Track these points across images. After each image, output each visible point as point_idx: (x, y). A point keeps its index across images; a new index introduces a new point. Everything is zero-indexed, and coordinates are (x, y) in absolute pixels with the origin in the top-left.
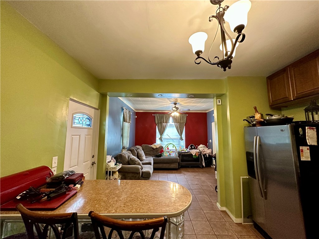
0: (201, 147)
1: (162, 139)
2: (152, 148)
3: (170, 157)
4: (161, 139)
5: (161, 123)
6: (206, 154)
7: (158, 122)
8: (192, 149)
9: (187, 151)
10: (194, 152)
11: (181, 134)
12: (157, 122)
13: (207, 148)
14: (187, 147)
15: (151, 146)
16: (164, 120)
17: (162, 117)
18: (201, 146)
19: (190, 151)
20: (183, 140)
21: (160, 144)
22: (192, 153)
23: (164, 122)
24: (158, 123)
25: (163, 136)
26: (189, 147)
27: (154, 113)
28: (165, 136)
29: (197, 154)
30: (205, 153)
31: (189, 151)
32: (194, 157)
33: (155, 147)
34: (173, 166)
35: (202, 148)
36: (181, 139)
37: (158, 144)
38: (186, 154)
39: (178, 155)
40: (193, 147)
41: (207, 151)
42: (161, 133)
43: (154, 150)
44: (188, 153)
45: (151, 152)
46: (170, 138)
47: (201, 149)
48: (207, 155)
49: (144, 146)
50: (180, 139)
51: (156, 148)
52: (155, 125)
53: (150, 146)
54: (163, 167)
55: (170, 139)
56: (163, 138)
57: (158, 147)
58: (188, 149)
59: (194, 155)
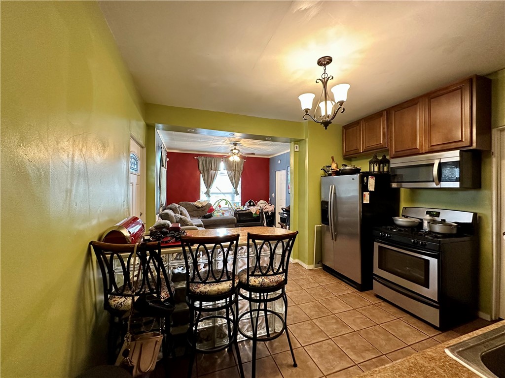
0: (262, 204)
1: (210, 194)
2: (196, 206)
3: (223, 217)
4: (207, 193)
5: (208, 170)
6: (268, 212)
7: (204, 169)
8: (250, 205)
9: (244, 209)
10: (254, 210)
11: (236, 187)
12: (201, 168)
13: (269, 204)
14: (243, 204)
15: (194, 203)
16: (213, 167)
17: (210, 162)
18: (261, 201)
19: (249, 208)
20: (238, 194)
21: (207, 201)
22: (252, 211)
23: (213, 169)
24: (203, 171)
25: (210, 190)
26: (247, 203)
27: (197, 155)
28: (213, 189)
29: (257, 212)
30: (267, 210)
31: (247, 208)
32: (254, 215)
33: (200, 205)
35: (264, 205)
36: (237, 193)
37: (204, 201)
38: (244, 212)
39: (234, 215)
40: (252, 203)
41: (269, 208)
42: (208, 185)
43: (198, 209)
44: (246, 211)
45: (195, 212)
47: (261, 205)
48: (270, 213)
49: (182, 203)
50: (234, 193)
51: (202, 207)
52: (199, 172)
53: (191, 203)
55: (220, 193)
56: (211, 192)
57: (205, 205)
58: (246, 207)
59: (254, 213)
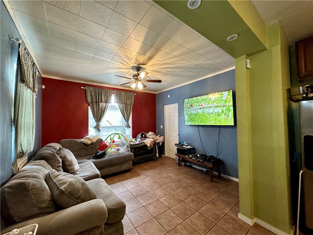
0: (151, 135)
1: (100, 128)
2: (84, 144)
3: (119, 154)
4: (97, 128)
5: (97, 103)
8: (142, 138)
11: (127, 121)
12: (89, 100)
15: (82, 140)
16: (103, 99)
18: (150, 133)
19: (143, 141)
20: (130, 127)
21: (97, 136)
22: (147, 144)
23: (103, 101)
24: (92, 103)
25: (100, 124)
26: (139, 136)
27: (84, 85)
28: (103, 123)
29: (151, 144)
30: (158, 141)
32: (149, 148)
33: (89, 142)
34: (124, 167)
36: (128, 126)
37: (94, 137)
38: (139, 146)
39: (129, 150)
40: (144, 136)
41: (160, 139)
42: (98, 118)
43: (87, 147)
44: (141, 145)
45: (82, 150)
46: (111, 126)
48: (160, 143)
49: (65, 142)
50: (126, 127)
51: (91, 144)
52: (86, 105)
53: (77, 140)
54: (110, 173)
56: (101, 126)
57: (95, 141)
58: (139, 140)
